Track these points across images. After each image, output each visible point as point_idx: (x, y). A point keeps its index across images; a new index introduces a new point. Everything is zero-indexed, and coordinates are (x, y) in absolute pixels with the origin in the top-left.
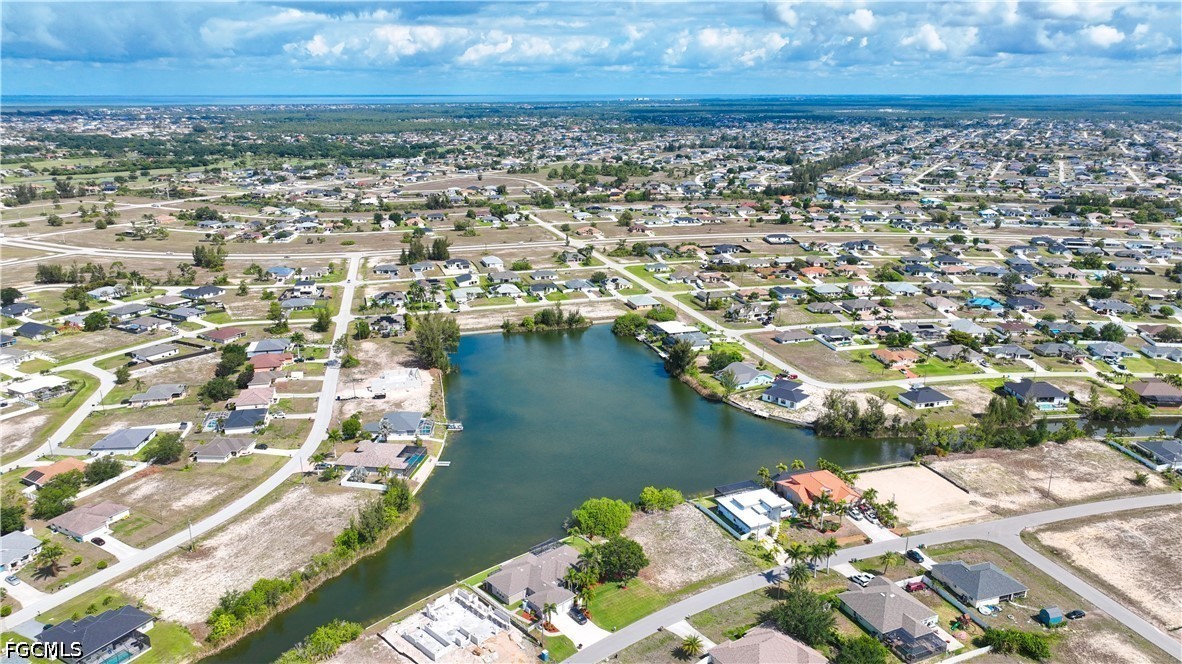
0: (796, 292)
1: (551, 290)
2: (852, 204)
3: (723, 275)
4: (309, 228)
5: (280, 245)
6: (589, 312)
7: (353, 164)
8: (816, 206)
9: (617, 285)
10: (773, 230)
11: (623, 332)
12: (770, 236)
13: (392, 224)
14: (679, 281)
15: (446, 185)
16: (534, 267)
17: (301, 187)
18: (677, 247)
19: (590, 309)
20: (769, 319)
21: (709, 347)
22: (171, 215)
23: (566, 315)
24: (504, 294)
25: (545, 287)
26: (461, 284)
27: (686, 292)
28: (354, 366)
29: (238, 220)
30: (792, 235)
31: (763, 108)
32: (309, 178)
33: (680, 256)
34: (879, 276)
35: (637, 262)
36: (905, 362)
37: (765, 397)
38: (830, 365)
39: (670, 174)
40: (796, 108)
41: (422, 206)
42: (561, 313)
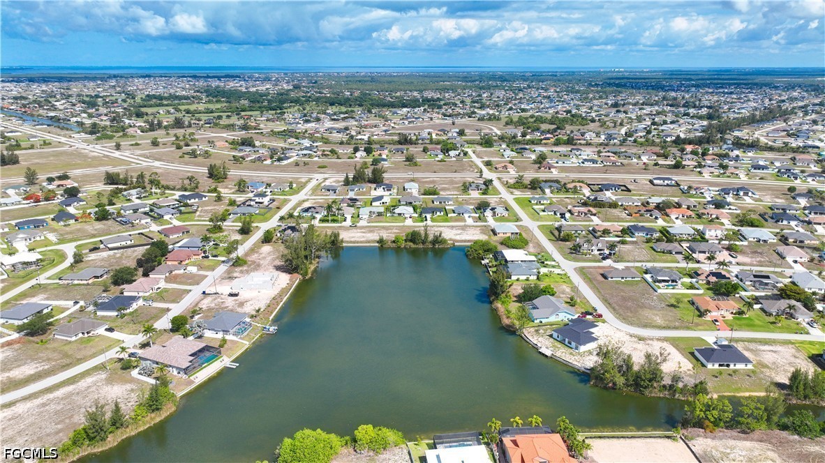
1: (438, 213)
3: (592, 211)
4: (305, 155)
5: (277, 166)
6: (457, 234)
7: (373, 111)
9: (494, 213)
11: (473, 255)
12: (657, 179)
13: (364, 154)
14: (550, 213)
15: (423, 128)
16: (441, 193)
17: (328, 124)
18: (567, 184)
19: (459, 232)
22: (226, 141)
23: (431, 238)
24: (400, 214)
25: (433, 211)
26: (374, 204)
31: (713, 77)
32: (338, 120)
33: (566, 191)
35: (528, 194)
39: (603, 124)
40: (742, 77)
41: (396, 142)
42: (426, 235)
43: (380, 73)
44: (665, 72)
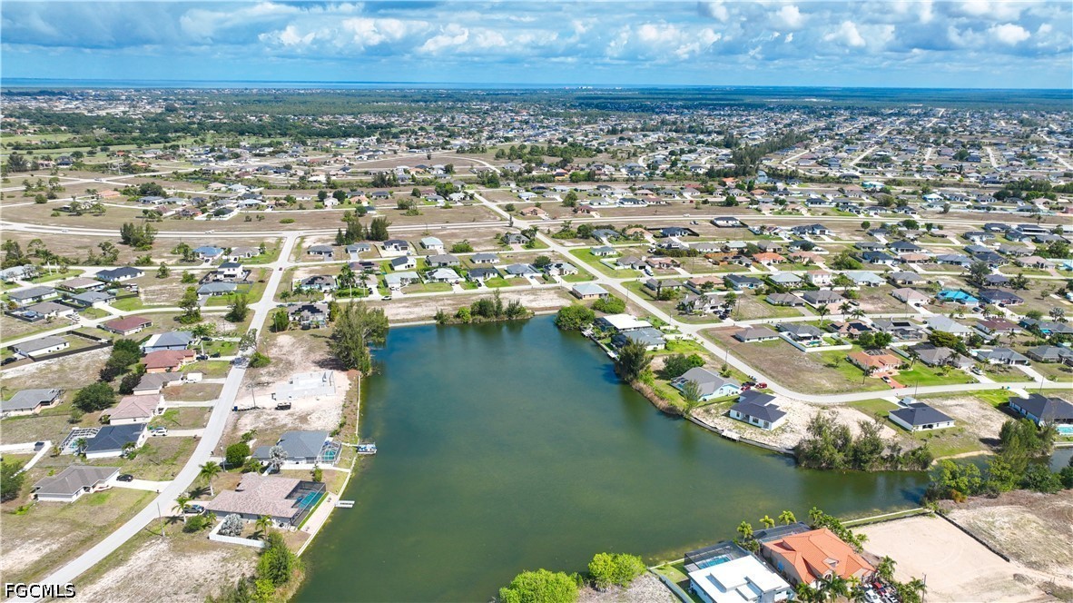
0: (753, 281)
1: (491, 275)
2: (795, 187)
3: (673, 261)
4: (251, 205)
5: (217, 223)
6: (532, 301)
7: (309, 142)
8: (760, 188)
9: (562, 270)
10: (720, 212)
11: (566, 325)
12: (717, 219)
13: (336, 201)
14: (627, 267)
15: (394, 164)
16: (475, 249)
17: (254, 163)
18: (624, 230)
19: (532, 297)
20: (727, 312)
21: (663, 347)
22: (116, 190)
23: (505, 305)
24: (441, 280)
25: (484, 272)
26: (396, 268)
27: (634, 279)
28: (263, 366)
29: (181, 196)
30: (740, 217)
32: (264, 155)
33: (627, 239)
34: (837, 264)
35: (582, 245)
36: (887, 368)
37: (734, 413)
38: (801, 370)
39: (614, 155)
40: (729, 97)
41: (369, 184)
42: (499, 303)
43: (279, 90)
44: (642, 91)
